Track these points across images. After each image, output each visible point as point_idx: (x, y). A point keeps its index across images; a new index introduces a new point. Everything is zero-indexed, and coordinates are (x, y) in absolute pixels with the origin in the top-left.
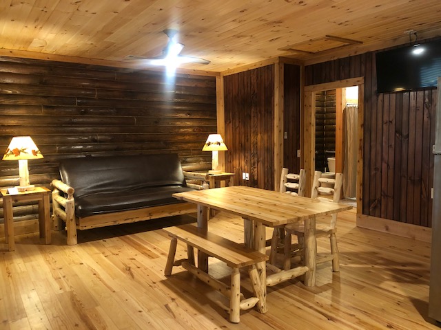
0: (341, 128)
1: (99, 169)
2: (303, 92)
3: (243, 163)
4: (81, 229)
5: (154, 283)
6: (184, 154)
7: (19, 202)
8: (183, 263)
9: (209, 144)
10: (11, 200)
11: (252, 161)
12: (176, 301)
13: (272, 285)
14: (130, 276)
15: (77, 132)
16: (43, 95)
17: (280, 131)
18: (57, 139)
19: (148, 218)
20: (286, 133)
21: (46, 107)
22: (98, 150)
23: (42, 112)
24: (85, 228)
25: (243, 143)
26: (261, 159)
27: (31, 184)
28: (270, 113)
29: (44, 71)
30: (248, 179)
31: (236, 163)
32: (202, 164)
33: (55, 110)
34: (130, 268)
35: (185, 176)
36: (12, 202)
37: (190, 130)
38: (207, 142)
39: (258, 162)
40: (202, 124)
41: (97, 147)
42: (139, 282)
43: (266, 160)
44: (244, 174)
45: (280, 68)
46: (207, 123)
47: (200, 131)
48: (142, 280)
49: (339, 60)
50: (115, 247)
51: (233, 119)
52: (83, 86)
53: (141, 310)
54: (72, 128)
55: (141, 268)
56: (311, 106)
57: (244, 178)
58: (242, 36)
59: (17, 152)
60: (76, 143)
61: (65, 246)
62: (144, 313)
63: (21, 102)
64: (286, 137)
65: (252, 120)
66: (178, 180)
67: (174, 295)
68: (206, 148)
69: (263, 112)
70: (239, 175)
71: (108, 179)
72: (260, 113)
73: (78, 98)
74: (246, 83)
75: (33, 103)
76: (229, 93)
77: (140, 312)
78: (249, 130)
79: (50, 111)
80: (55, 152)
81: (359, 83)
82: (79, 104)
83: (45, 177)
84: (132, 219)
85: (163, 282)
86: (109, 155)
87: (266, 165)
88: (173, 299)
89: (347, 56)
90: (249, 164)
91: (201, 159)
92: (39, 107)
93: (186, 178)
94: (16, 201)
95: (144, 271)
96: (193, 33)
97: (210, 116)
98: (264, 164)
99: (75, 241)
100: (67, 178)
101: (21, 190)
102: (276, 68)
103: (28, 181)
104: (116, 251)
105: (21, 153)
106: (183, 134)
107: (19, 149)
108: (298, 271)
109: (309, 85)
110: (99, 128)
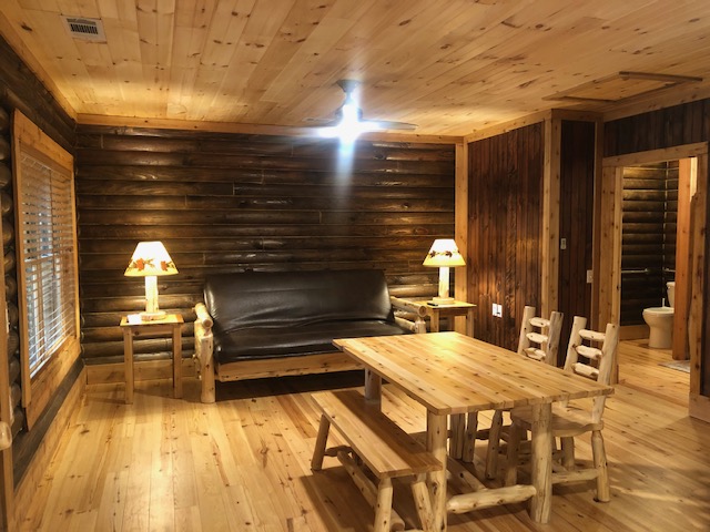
0: (688, 230)
1: (259, 290)
2: (601, 168)
3: (493, 288)
4: (221, 380)
5: (290, 479)
6: (396, 269)
7: (141, 335)
8: (339, 453)
9: (433, 255)
10: (130, 332)
11: (508, 286)
12: (308, 515)
13: (458, 511)
14: (261, 464)
15: (233, 234)
16: (187, 180)
17: (552, 237)
18: (204, 244)
19: (323, 371)
20: (563, 240)
21: (192, 198)
22: (263, 261)
23: (184, 206)
24: (226, 379)
25: (494, 252)
26: (521, 283)
27: (161, 308)
28: (538, 205)
29: (189, 147)
30: (500, 316)
31: (483, 287)
32: (426, 287)
33: (203, 202)
34: (267, 449)
35: (392, 305)
36: (131, 334)
37: (408, 231)
38: (431, 252)
39: (517, 288)
40: (429, 221)
41: (261, 257)
42: (269, 475)
43: (529, 286)
44: (494, 305)
45: (554, 129)
46: (437, 219)
47: (425, 233)
48: (275, 473)
49: (665, 110)
50: (263, 413)
51: (480, 212)
52: (244, 166)
53: (251, 521)
54: (227, 229)
55: (284, 453)
56: (613, 193)
57: (494, 313)
58: (466, 82)
59: (141, 265)
60: (232, 250)
61: (198, 404)
62: (252, 527)
63: (158, 191)
64: (564, 247)
65: (509, 215)
66: (380, 312)
67: (308, 505)
68: (429, 262)
69: (526, 203)
70: (487, 307)
71: (272, 306)
72: (522, 204)
73: (237, 184)
74: (500, 153)
75: (174, 192)
76: (476, 170)
77: (248, 524)
78: (504, 231)
79: (195, 203)
80: (201, 263)
81: (699, 152)
82: (238, 193)
83: (186, 299)
84: (298, 370)
85: (304, 479)
86: (278, 270)
87: (529, 294)
88: (304, 512)
89: (678, 103)
90: (502, 290)
91: (426, 278)
92: (181, 198)
93: (393, 308)
94: (137, 333)
95: (286, 458)
96: (384, 83)
97: (442, 207)
98: (526, 292)
99: (211, 397)
100: (212, 301)
101: (145, 319)
102: (548, 129)
103: (157, 306)
104: (260, 420)
105: (146, 265)
106: (397, 238)
107: (145, 259)
108: (514, 493)
109: (610, 155)
110: (266, 229)
